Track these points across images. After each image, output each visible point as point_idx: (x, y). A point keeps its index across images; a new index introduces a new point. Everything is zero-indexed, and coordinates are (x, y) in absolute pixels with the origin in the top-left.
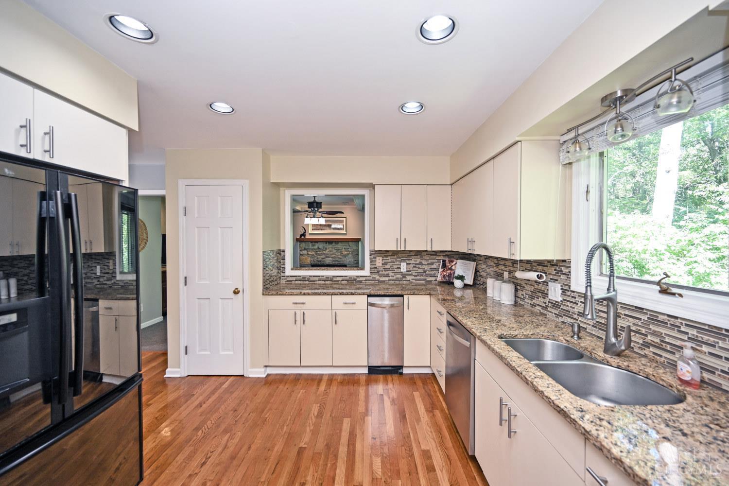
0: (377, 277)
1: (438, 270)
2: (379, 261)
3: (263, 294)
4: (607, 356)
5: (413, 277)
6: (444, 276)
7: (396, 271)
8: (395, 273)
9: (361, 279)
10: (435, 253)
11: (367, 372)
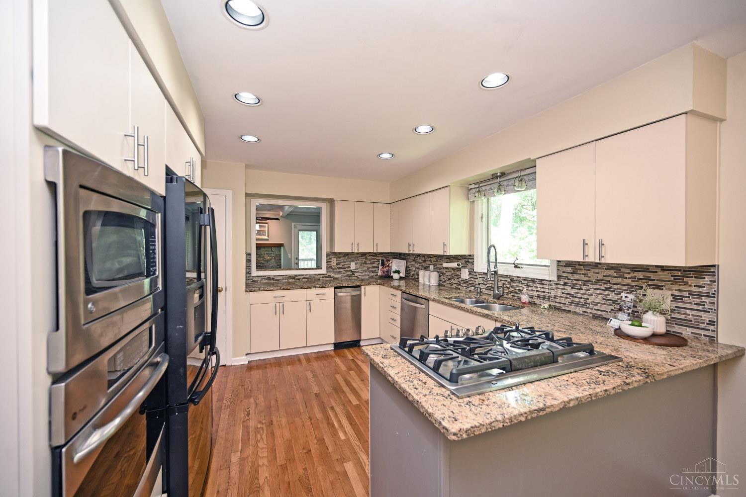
0: (332, 274)
1: (378, 267)
2: (334, 262)
3: (246, 291)
4: (495, 300)
5: (360, 274)
6: (384, 272)
7: (347, 269)
8: (346, 271)
9: (319, 276)
10: (375, 254)
11: (333, 349)
